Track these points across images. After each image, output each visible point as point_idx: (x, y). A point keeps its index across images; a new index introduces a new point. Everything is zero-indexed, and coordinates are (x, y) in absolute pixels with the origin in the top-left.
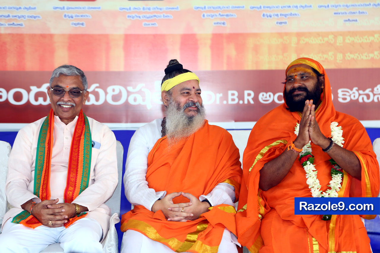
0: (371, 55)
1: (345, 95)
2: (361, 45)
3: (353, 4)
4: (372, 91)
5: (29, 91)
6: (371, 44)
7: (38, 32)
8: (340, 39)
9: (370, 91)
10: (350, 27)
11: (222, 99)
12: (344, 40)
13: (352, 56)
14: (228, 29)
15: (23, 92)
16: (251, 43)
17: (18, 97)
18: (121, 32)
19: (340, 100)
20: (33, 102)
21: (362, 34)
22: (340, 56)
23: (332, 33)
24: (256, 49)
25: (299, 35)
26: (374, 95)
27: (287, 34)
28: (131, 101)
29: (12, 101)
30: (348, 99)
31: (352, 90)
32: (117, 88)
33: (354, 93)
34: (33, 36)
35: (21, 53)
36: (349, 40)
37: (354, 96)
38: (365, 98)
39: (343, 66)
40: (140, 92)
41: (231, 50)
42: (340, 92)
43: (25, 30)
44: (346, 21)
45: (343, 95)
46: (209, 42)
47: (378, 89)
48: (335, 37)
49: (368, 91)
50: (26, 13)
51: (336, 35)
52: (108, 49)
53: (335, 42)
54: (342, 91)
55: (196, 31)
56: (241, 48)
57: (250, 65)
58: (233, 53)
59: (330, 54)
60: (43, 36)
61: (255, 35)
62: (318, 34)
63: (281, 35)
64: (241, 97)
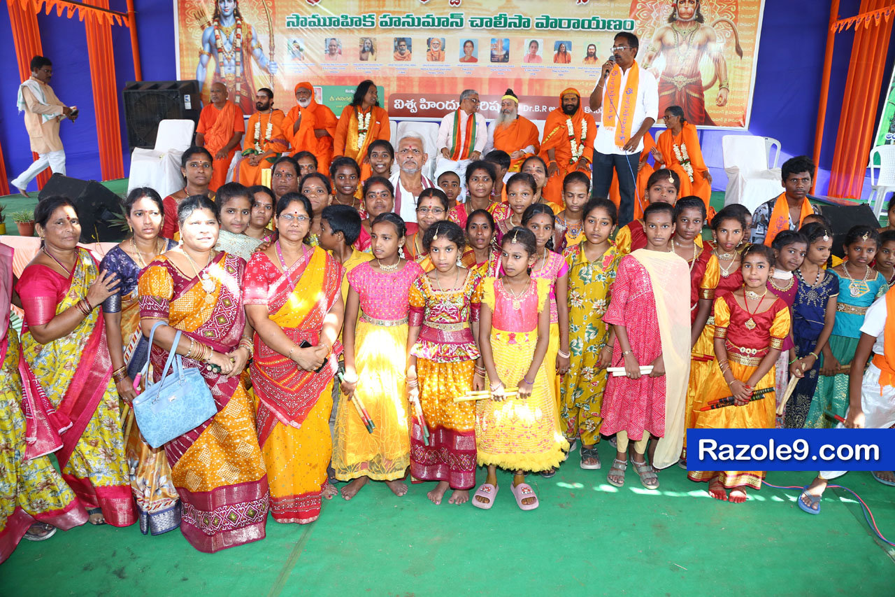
5: (445, 103)
7: (450, 76)
8: (587, 84)
11: (532, 109)
12: (589, 84)
14: (536, 77)
15: (443, 103)
16: (546, 83)
17: (440, 106)
18: (488, 77)
20: (447, 109)
22: (586, 92)
23: (583, 81)
24: (549, 87)
25: (569, 81)
27: (563, 80)
28: (491, 109)
29: (438, 108)
32: (485, 102)
34: (448, 78)
35: (442, 86)
40: (495, 105)
41: (537, 87)
43: (445, 76)
44: (591, 76)
46: (527, 83)
50: (445, 68)
51: (585, 81)
52: (481, 84)
55: (522, 77)
56: (542, 86)
57: (545, 94)
58: (538, 88)
60: (453, 78)
61: (549, 80)
62: (577, 81)
63: (560, 80)
64: (541, 108)
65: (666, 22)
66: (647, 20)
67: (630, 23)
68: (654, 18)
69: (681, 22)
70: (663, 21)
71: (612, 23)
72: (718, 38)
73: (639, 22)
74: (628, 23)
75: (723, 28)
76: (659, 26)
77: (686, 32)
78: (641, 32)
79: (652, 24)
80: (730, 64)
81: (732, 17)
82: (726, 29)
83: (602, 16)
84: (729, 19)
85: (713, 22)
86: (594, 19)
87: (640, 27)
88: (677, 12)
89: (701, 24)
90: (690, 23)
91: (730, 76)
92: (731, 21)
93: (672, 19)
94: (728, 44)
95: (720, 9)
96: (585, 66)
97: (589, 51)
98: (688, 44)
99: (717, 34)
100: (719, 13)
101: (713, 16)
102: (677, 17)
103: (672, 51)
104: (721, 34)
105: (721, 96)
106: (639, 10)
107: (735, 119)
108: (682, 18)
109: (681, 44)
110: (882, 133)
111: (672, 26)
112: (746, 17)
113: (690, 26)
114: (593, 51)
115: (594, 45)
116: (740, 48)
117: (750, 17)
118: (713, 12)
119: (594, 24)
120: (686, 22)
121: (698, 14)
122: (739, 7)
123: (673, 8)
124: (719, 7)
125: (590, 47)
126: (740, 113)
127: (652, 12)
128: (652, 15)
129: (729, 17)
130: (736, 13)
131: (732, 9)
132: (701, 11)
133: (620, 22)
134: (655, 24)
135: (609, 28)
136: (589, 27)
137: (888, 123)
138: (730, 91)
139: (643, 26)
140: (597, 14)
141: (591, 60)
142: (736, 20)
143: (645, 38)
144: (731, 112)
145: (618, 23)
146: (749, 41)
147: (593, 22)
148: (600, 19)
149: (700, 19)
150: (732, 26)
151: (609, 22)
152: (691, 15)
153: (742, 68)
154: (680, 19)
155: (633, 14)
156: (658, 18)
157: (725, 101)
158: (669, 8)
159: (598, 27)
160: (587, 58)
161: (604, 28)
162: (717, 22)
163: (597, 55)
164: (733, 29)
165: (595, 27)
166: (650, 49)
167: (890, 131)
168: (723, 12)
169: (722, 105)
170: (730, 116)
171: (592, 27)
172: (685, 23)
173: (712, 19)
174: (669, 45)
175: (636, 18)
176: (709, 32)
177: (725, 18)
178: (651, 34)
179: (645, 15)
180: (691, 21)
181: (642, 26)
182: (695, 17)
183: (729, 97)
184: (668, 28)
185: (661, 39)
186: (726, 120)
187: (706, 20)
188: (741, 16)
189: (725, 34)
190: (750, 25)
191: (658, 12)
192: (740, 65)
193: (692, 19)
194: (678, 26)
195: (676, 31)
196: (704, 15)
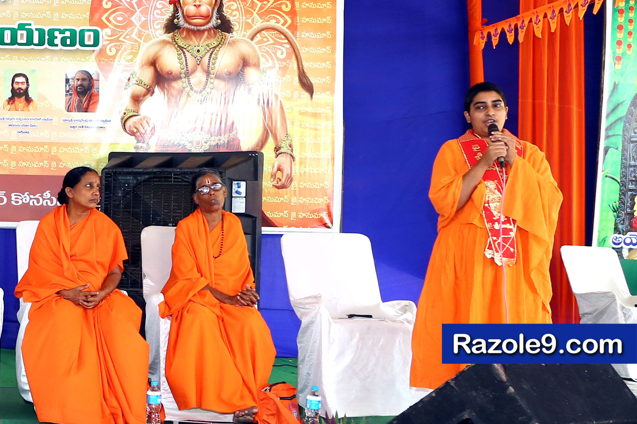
0: (41, 164)
1: (18, 198)
2: (32, 154)
3: (25, 118)
4: (42, 196)
6: (41, 154)
8: (14, 148)
9: (40, 196)
10: (23, 137)
12: (17, 149)
13: (24, 164)
19: (13, 203)
21: (33, 144)
22: (14, 163)
23: (7, 143)
26: (44, 199)
30: (20, 203)
31: (23, 195)
33: (25, 197)
36: (22, 149)
37: (26, 200)
38: (35, 201)
39: (17, 173)
42: (13, 195)
44: (20, 132)
45: (16, 198)
47: (46, 194)
48: (10, 146)
49: (37, 196)
51: (10, 144)
53: (10, 151)
54: (15, 195)
59: (5, 161)
65: (162, 31)
66: (124, 27)
67: (92, 34)
68: (138, 24)
69: (188, 30)
70: (156, 30)
71: (56, 33)
72: (262, 60)
73: (108, 31)
74: (87, 34)
75: (271, 41)
76: (147, 38)
77: (202, 49)
78: (114, 50)
79: (134, 36)
80: (292, 108)
81: (286, 22)
82: (276, 43)
83: (37, 21)
84: (279, 26)
85: (250, 32)
86: (22, 27)
87: (111, 41)
88: (180, 14)
89: (230, 35)
90: (206, 33)
91: (294, 132)
92: (284, 28)
93: (171, 27)
94: (284, 70)
95: (261, 8)
96: (8, 114)
97: (16, 86)
98: (208, 73)
99: (260, 53)
100: (260, 15)
101: (250, 21)
102: (182, 22)
103: (177, 85)
104: (267, 52)
105: (279, 169)
106: (107, 10)
107: (313, 212)
108: (190, 24)
109: (194, 71)
110: (602, 238)
111: (173, 38)
112: (312, 20)
113: (208, 38)
114: (24, 87)
115: (24, 76)
116: (306, 77)
117: (320, 21)
118: (248, 13)
119: (22, 37)
120: (198, 30)
121: (221, 16)
122: (297, 4)
123: (172, 7)
124: (259, 4)
125: (17, 79)
126: (322, 201)
127: (133, 13)
128: (133, 19)
129: (280, 22)
130: (293, 13)
131: (283, 7)
132: (226, 12)
133: (73, 32)
134: (140, 35)
135: (51, 43)
136: (14, 41)
137: (611, 216)
138: (297, 159)
139: (117, 40)
140: (27, 19)
141: (20, 102)
142: (293, 28)
143: (123, 61)
144: (302, 200)
145: (68, 34)
146: (324, 65)
147: (19, 32)
148: (33, 27)
149: (225, 26)
150: (287, 38)
151: (51, 32)
152: (208, 18)
153: (315, 115)
154: (186, 25)
155: (97, 16)
156: (144, 25)
157: (290, 179)
158: (164, 6)
159: (30, 42)
160: (11, 100)
161: (41, 43)
162: (259, 32)
163: (31, 94)
164: (290, 43)
165: (24, 41)
166: (133, 81)
167: (616, 230)
168: (268, 12)
169: (283, 187)
170: (303, 207)
171: (19, 41)
172: (198, 33)
173: (248, 26)
174: (170, 73)
175: (104, 26)
176: (245, 48)
177: (272, 23)
178: (135, 54)
179: (120, 19)
180: (210, 29)
181: (115, 39)
182: (214, 22)
183: (297, 169)
184: (165, 42)
185: (153, 63)
186: (294, 214)
187: (236, 27)
188: (301, 20)
189: (275, 54)
190: (320, 36)
191: (145, 12)
192: (310, 109)
193: (210, 25)
194: (185, 38)
195: (181, 48)
196: (231, 19)
